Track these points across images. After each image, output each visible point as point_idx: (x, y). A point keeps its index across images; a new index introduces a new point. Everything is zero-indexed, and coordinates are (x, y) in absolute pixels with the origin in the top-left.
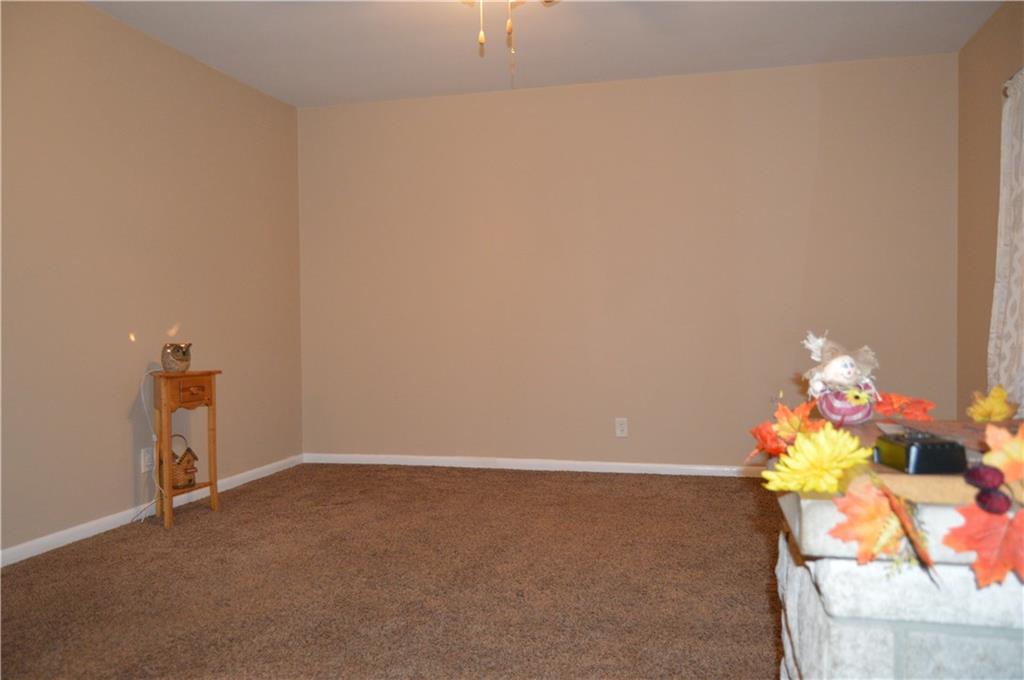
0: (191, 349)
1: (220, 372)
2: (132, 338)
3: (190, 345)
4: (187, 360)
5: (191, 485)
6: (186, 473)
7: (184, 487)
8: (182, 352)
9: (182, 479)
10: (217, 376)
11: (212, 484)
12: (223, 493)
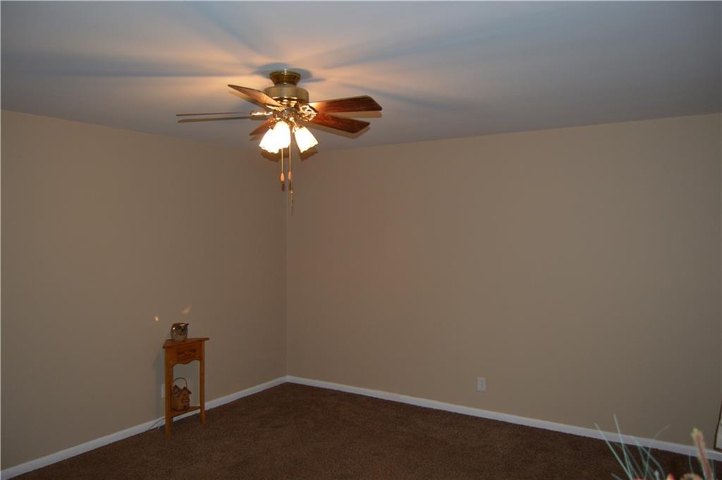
0: (188, 327)
1: (207, 339)
2: (157, 319)
3: (187, 324)
4: (186, 333)
5: (187, 409)
6: (183, 402)
7: (181, 411)
8: (181, 329)
9: (180, 405)
10: (206, 342)
11: (202, 407)
12: (209, 411)
